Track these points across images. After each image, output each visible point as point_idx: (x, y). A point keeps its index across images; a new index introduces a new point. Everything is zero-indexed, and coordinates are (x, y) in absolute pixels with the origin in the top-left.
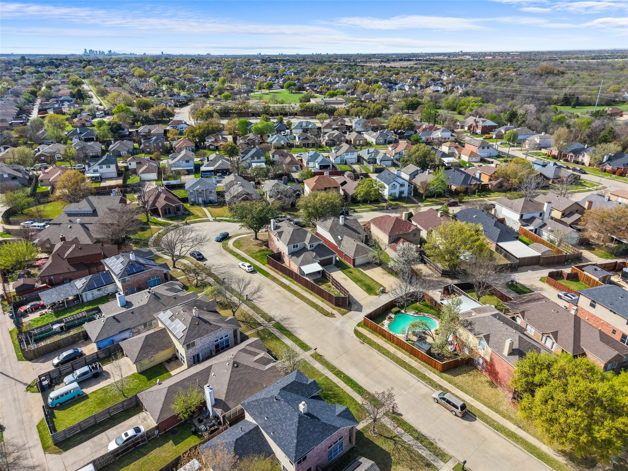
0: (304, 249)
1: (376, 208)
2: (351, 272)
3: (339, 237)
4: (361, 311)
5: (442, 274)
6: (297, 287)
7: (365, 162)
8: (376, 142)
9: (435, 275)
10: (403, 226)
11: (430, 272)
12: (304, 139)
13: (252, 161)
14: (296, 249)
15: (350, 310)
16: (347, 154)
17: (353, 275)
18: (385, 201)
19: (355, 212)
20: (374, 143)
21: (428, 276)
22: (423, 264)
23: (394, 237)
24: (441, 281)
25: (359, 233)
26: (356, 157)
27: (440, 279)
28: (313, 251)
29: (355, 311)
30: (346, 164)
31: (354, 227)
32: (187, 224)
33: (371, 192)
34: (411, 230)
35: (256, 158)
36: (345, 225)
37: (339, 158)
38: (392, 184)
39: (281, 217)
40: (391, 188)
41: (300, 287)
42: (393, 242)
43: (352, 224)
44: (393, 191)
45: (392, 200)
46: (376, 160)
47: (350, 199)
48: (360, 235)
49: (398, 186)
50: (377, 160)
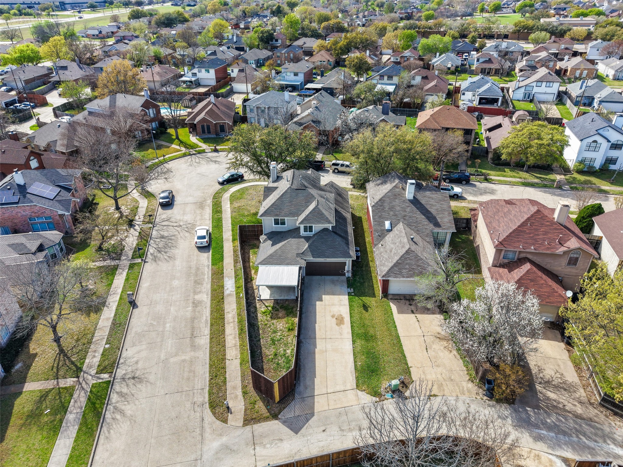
0: (294, 232)
1: (536, 180)
2: (366, 307)
3: (387, 224)
4: (296, 431)
5: (603, 400)
6: (234, 306)
7: (569, 101)
8: (614, 75)
9: (581, 393)
10: (546, 233)
11: (571, 376)
12: (485, 62)
13: (380, 82)
14: (279, 228)
15: (275, 416)
16: (539, 84)
17: (366, 315)
18: (566, 170)
19: (487, 180)
20: (611, 77)
21: (557, 388)
22: (562, 345)
23: (511, 255)
24: (589, 421)
25: (437, 225)
26: (556, 92)
27: (592, 412)
28: (307, 239)
29: (284, 422)
30: (531, 101)
31: (433, 211)
32: (216, 151)
33: (531, 146)
34: (562, 249)
35: (386, 78)
36: (415, 202)
37: (522, 90)
38: (590, 140)
39: (342, 165)
40: (584, 147)
41: (239, 308)
42: (502, 266)
43: (432, 202)
44: (589, 155)
45: (581, 172)
46: (593, 99)
47: (490, 156)
48: (436, 230)
49: (605, 145)
50: (596, 100)
